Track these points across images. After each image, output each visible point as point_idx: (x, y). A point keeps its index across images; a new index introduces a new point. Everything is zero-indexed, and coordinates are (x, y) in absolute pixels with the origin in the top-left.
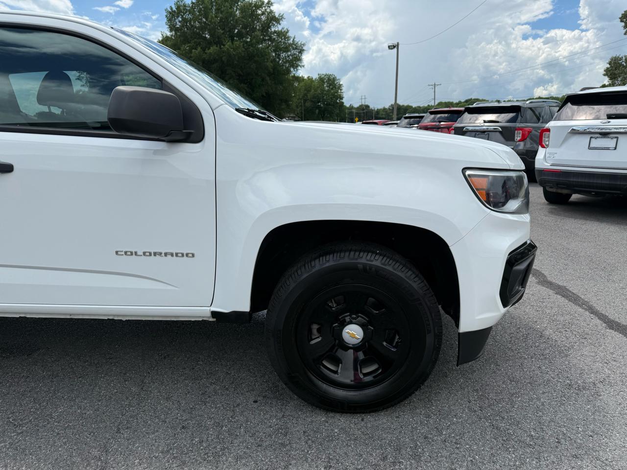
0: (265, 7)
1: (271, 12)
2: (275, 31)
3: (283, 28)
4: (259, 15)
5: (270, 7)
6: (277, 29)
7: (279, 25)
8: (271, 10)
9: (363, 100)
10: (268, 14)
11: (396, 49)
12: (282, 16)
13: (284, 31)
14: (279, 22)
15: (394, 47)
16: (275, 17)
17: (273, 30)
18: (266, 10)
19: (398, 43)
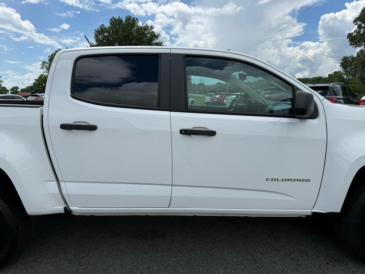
0: (149, 29)
1: (153, 32)
2: (155, 43)
3: (159, 41)
4: (146, 34)
5: (152, 29)
6: (156, 42)
7: (157, 40)
8: (153, 31)
9: (201, 81)
10: (151, 33)
12: (159, 35)
13: (160, 43)
14: (157, 37)
16: (155, 35)
17: (154, 42)
18: (150, 31)
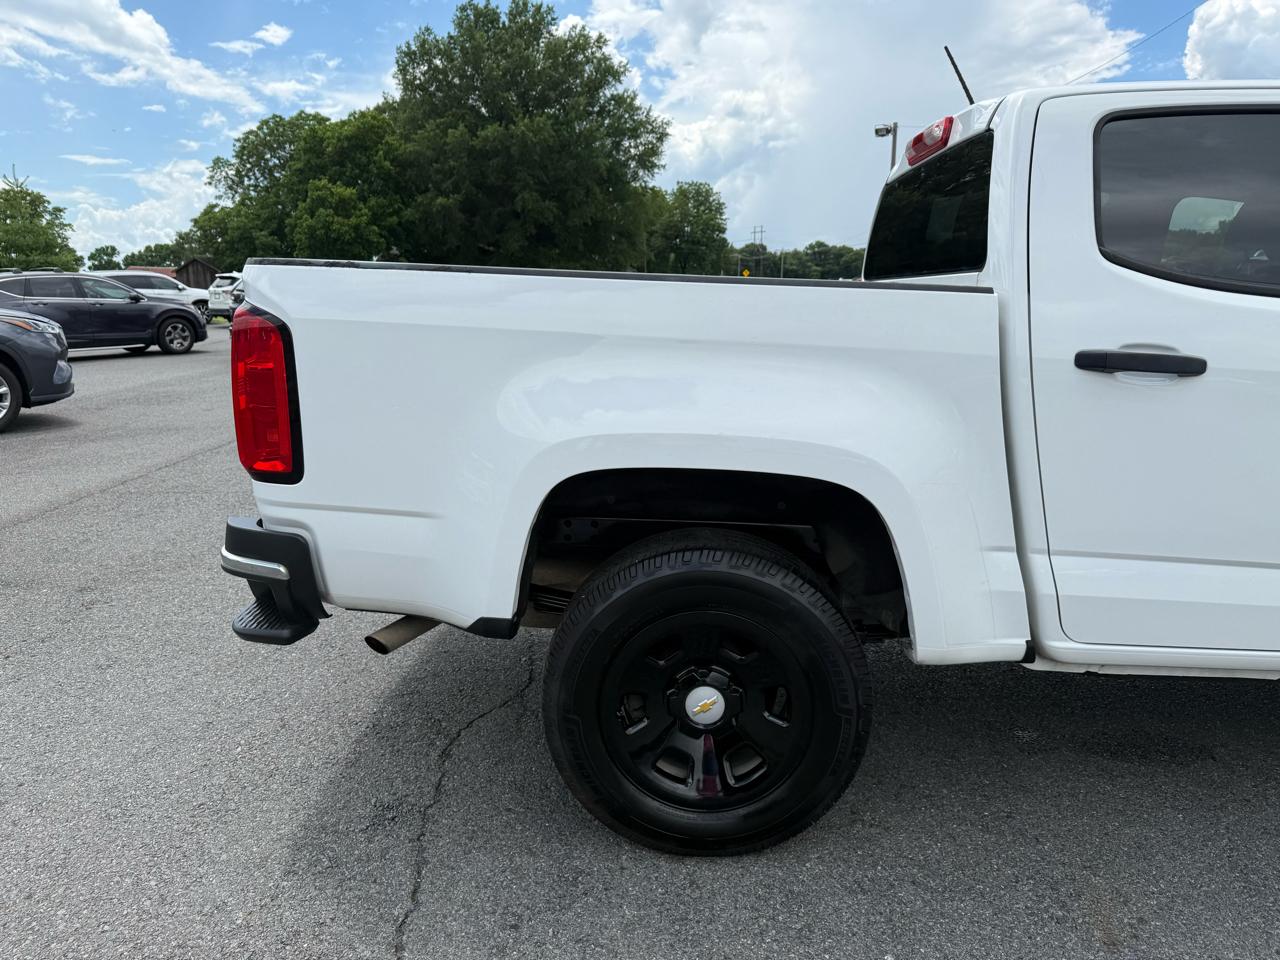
0: (592, 48)
1: (606, 59)
2: (612, 95)
3: (626, 91)
4: (581, 63)
5: (601, 48)
6: (615, 93)
7: (618, 86)
8: (603, 54)
9: (758, 236)
10: (599, 62)
11: (890, 136)
12: (624, 66)
13: (628, 97)
14: (619, 77)
15: (888, 131)
16: (613, 67)
17: (608, 93)
18: (593, 53)
19: (896, 125)
